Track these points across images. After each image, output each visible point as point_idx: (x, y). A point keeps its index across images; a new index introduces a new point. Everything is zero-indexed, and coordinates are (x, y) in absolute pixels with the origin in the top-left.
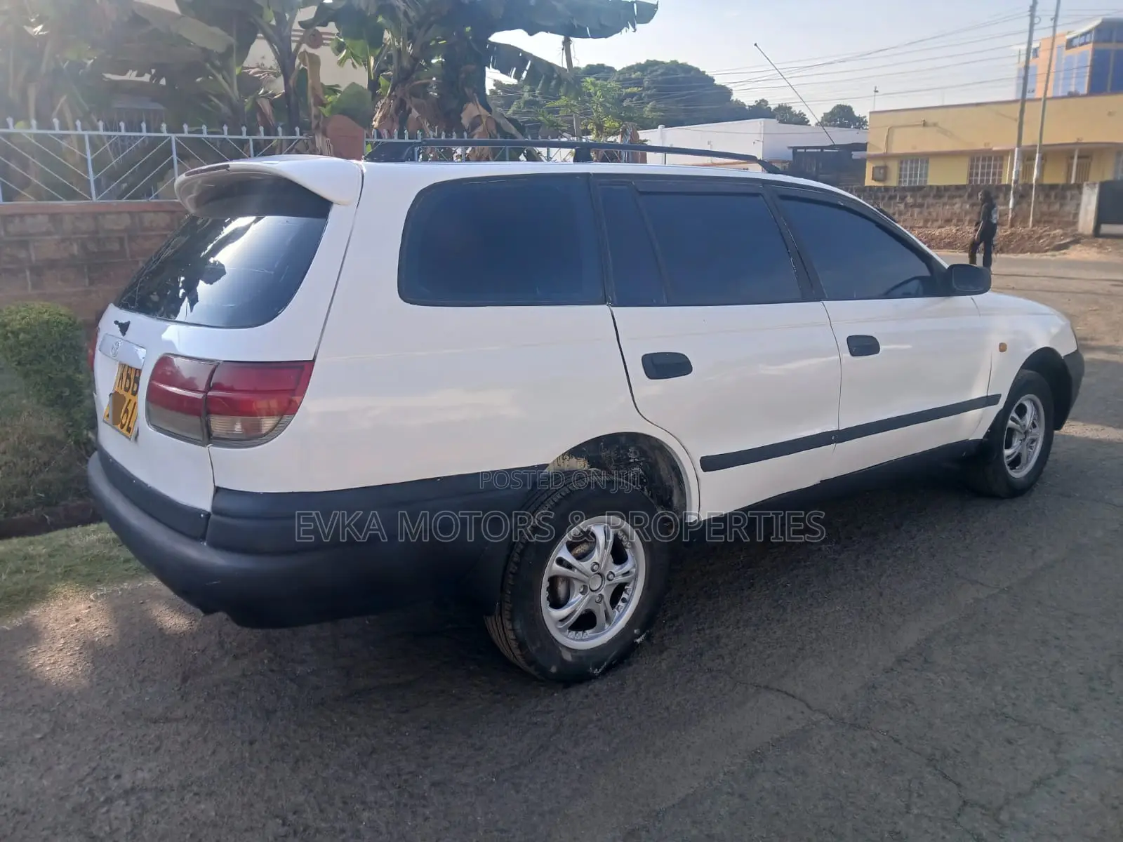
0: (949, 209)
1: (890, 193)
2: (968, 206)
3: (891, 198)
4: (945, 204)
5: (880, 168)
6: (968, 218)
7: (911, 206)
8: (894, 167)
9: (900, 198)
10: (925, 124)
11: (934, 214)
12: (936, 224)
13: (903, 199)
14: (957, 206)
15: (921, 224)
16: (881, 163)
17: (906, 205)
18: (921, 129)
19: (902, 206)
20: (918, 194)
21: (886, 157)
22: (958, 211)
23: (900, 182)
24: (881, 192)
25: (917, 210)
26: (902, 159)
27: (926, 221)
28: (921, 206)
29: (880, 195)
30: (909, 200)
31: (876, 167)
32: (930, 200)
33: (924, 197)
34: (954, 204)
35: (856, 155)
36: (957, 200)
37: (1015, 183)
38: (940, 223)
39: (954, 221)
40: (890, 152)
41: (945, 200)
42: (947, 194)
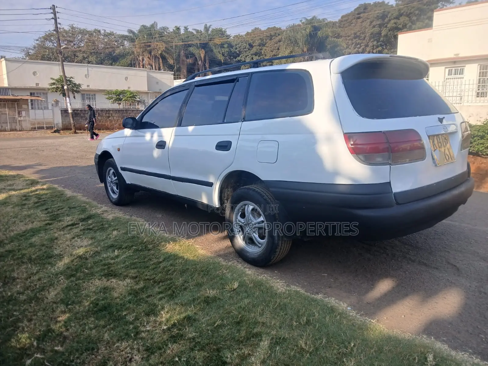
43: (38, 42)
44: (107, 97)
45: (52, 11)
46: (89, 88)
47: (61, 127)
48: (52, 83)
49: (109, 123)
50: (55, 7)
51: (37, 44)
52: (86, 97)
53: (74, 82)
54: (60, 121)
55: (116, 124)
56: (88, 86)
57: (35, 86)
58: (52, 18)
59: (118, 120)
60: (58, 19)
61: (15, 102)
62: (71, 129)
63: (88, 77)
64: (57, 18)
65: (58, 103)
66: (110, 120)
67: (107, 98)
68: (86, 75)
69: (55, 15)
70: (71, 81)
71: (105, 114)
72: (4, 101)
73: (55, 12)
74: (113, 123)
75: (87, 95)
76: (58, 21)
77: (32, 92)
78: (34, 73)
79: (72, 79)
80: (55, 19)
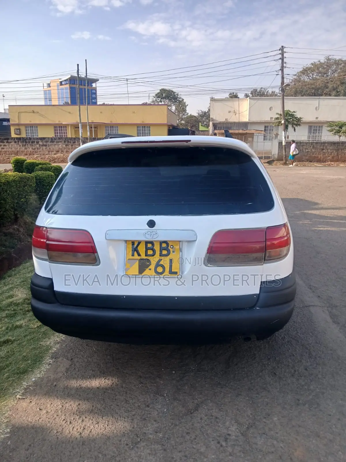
0: (57, 147)
1: (32, 140)
2: (64, 146)
3: (32, 142)
4: (55, 145)
5: (17, 129)
6: (65, 150)
7: (42, 146)
8: (23, 129)
9: (36, 142)
10: (33, 112)
11: (52, 149)
12: (53, 153)
13: (38, 143)
14: (60, 145)
15: (47, 153)
16: (17, 127)
17: (39, 145)
18: (32, 114)
19: (38, 146)
20: (44, 141)
21: (18, 125)
22: (61, 147)
23: (27, 135)
24: (28, 140)
25: (44, 147)
26: (26, 126)
27: (49, 152)
28: (46, 146)
29: (27, 141)
30: (41, 143)
31: (16, 129)
32: (49, 143)
33: (46, 142)
34: (59, 145)
35: (5, 123)
36: (60, 143)
37: (81, 137)
38: (55, 152)
39: (60, 152)
40: (20, 123)
41: (55, 143)
42: (56, 141)
43: (295, 77)
44: (329, 128)
45: (280, 52)
46: (317, 120)
47: (277, 157)
48: (276, 118)
49: (322, 155)
50: (284, 47)
51: (295, 79)
52: (313, 128)
53: (296, 116)
54: (277, 153)
55: (330, 156)
56: (317, 118)
57: (269, 119)
58: (279, 58)
59: (332, 153)
60: (284, 59)
61: (243, 135)
62: (282, 160)
63: (318, 109)
64: (284, 57)
65: (277, 136)
66: (324, 152)
67: (328, 130)
68: (316, 108)
69: (283, 55)
70: (294, 115)
71: (320, 146)
72: (235, 135)
73: (283, 52)
74: (326, 155)
75: (314, 127)
76: (285, 60)
77: (267, 125)
78: (271, 109)
79: (295, 114)
80: (282, 59)
